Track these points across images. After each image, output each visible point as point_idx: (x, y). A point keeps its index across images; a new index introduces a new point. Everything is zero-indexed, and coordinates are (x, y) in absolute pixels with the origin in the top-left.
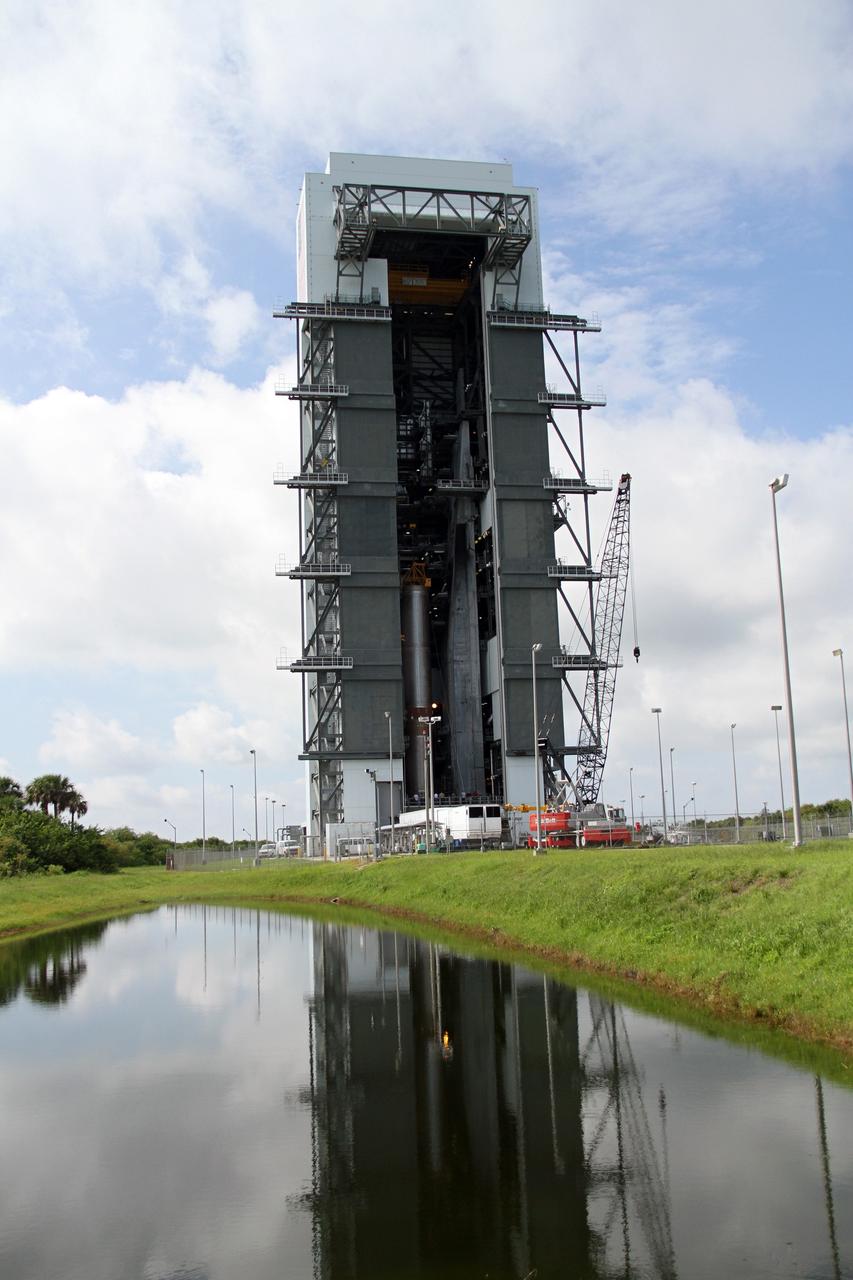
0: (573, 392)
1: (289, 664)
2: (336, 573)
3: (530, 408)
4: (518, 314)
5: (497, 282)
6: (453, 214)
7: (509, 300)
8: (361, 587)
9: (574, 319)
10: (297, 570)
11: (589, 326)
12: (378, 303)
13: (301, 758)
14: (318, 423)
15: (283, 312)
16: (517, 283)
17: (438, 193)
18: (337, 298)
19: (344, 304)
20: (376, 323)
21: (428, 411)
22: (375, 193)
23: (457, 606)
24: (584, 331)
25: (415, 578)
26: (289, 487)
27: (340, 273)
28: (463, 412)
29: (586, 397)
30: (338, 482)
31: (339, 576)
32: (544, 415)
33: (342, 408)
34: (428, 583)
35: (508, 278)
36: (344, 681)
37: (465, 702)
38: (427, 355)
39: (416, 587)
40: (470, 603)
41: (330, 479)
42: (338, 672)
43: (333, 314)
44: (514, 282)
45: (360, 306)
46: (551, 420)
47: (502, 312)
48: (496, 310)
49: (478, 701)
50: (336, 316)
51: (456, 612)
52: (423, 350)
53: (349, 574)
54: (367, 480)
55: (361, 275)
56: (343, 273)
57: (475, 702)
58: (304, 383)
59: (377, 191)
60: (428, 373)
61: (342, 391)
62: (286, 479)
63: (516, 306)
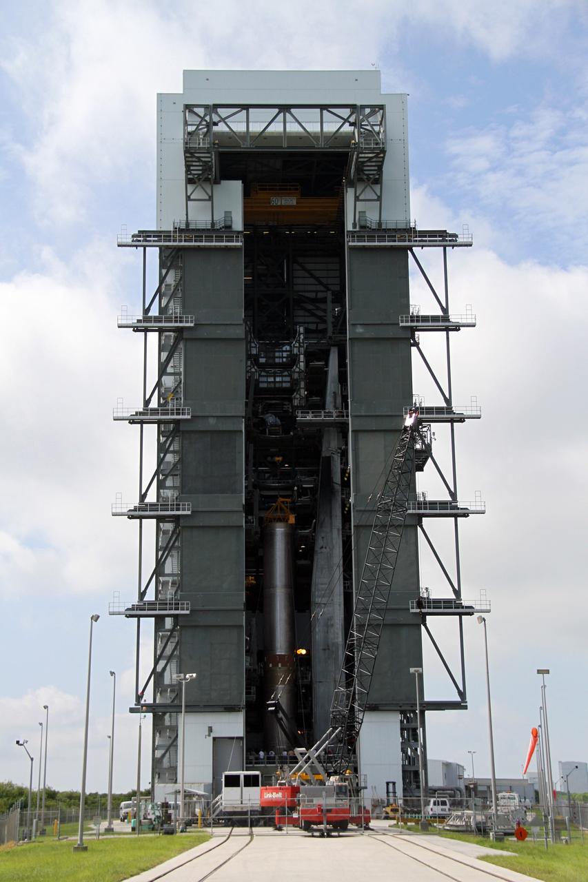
0: (440, 313)
1: (123, 610)
2: (175, 513)
3: (390, 333)
4: (381, 231)
5: (357, 199)
6: (301, 130)
7: (372, 217)
8: (203, 527)
9: (443, 234)
10: (135, 510)
11: (460, 240)
12: (230, 227)
13: (132, 710)
14: (164, 355)
15: (129, 240)
16: (379, 199)
17: (285, 108)
18: (187, 224)
19: (193, 230)
20: (227, 249)
21: (302, 337)
22: (217, 113)
23: (320, 546)
24: (453, 246)
25: (279, 514)
26: (130, 423)
27: (188, 198)
28: (330, 338)
29: (454, 318)
30: (181, 417)
31: (179, 515)
32: (408, 339)
33: (187, 339)
34: (292, 520)
35: (369, 194)
36: (180, 626)
37: (327, 648)
38: (313, 276)
39: (278, 524)
40: (334, 542)
41: (172, 414)
42: (175, 617)
43: (180, 241)
44: (376, 198)
45: (212, 232)
46: (417, 345)
47: (364, 230)
48: (357, 229)
49: (341, 649)
50: (183, 244)
51: (319, 551)
52: (308, 271)
53: (189, 513)
54: (211, 414)
55: (211, 198)
56: (192, 197)
57: (338, 648)
58: (150, 314)
59: (219, 110)
60: (312, 295)
61: (187, 322)
62: (127, 415)
63: (380, 224)
